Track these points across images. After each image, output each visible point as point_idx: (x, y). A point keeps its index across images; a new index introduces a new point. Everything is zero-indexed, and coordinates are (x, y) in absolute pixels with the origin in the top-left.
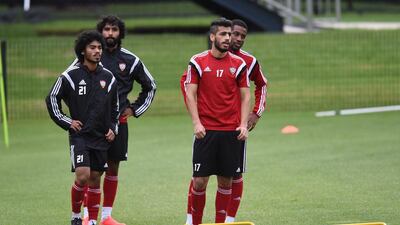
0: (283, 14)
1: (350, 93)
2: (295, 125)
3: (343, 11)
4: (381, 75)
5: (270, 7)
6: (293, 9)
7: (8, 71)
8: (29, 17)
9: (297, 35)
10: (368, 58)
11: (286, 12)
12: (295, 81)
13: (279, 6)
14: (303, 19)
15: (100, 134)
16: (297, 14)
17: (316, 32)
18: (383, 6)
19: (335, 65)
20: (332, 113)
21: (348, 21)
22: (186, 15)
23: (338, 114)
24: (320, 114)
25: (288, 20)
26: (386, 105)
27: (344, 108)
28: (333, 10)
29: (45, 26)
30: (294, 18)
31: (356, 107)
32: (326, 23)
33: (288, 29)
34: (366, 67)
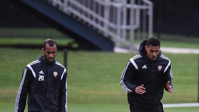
11: (116, 38)
14: (127, 43)
16: (124, 40)
33: (117, 50)
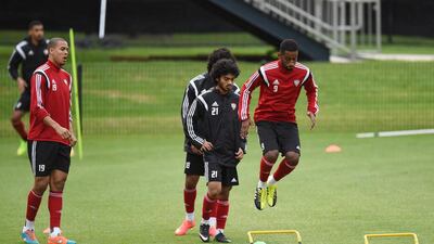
0: (329, 46)
1: (387, 118)
2: (338, 145)
3: (383, 43)
4: (415, 102)
5: (318, 39)
6: (339, 41)
7: (84, 91)
8: (104, 44)
9: (341, 64)
10: (404, 86)
11: (332, 43)
12: (339, 105)
13: (326, 38)
14: (348, 50)
15: (230, 152)
16: (342, 46)
17: (358, 62)
18: (418, 40)
19: (374, 92)
20: (371, 135)
21: (387, 53)
22: (243, 45)
23: (376, 135)
24: (361, 135)
25: (334, 51)
26: (419, 128)
27: (382, 131)
28: (374, 43)
29: (118, 53)
30: (339, 49)
31: (393, 130)
32: (369, 54)
33: (334, 59)
34: (402, 94)
